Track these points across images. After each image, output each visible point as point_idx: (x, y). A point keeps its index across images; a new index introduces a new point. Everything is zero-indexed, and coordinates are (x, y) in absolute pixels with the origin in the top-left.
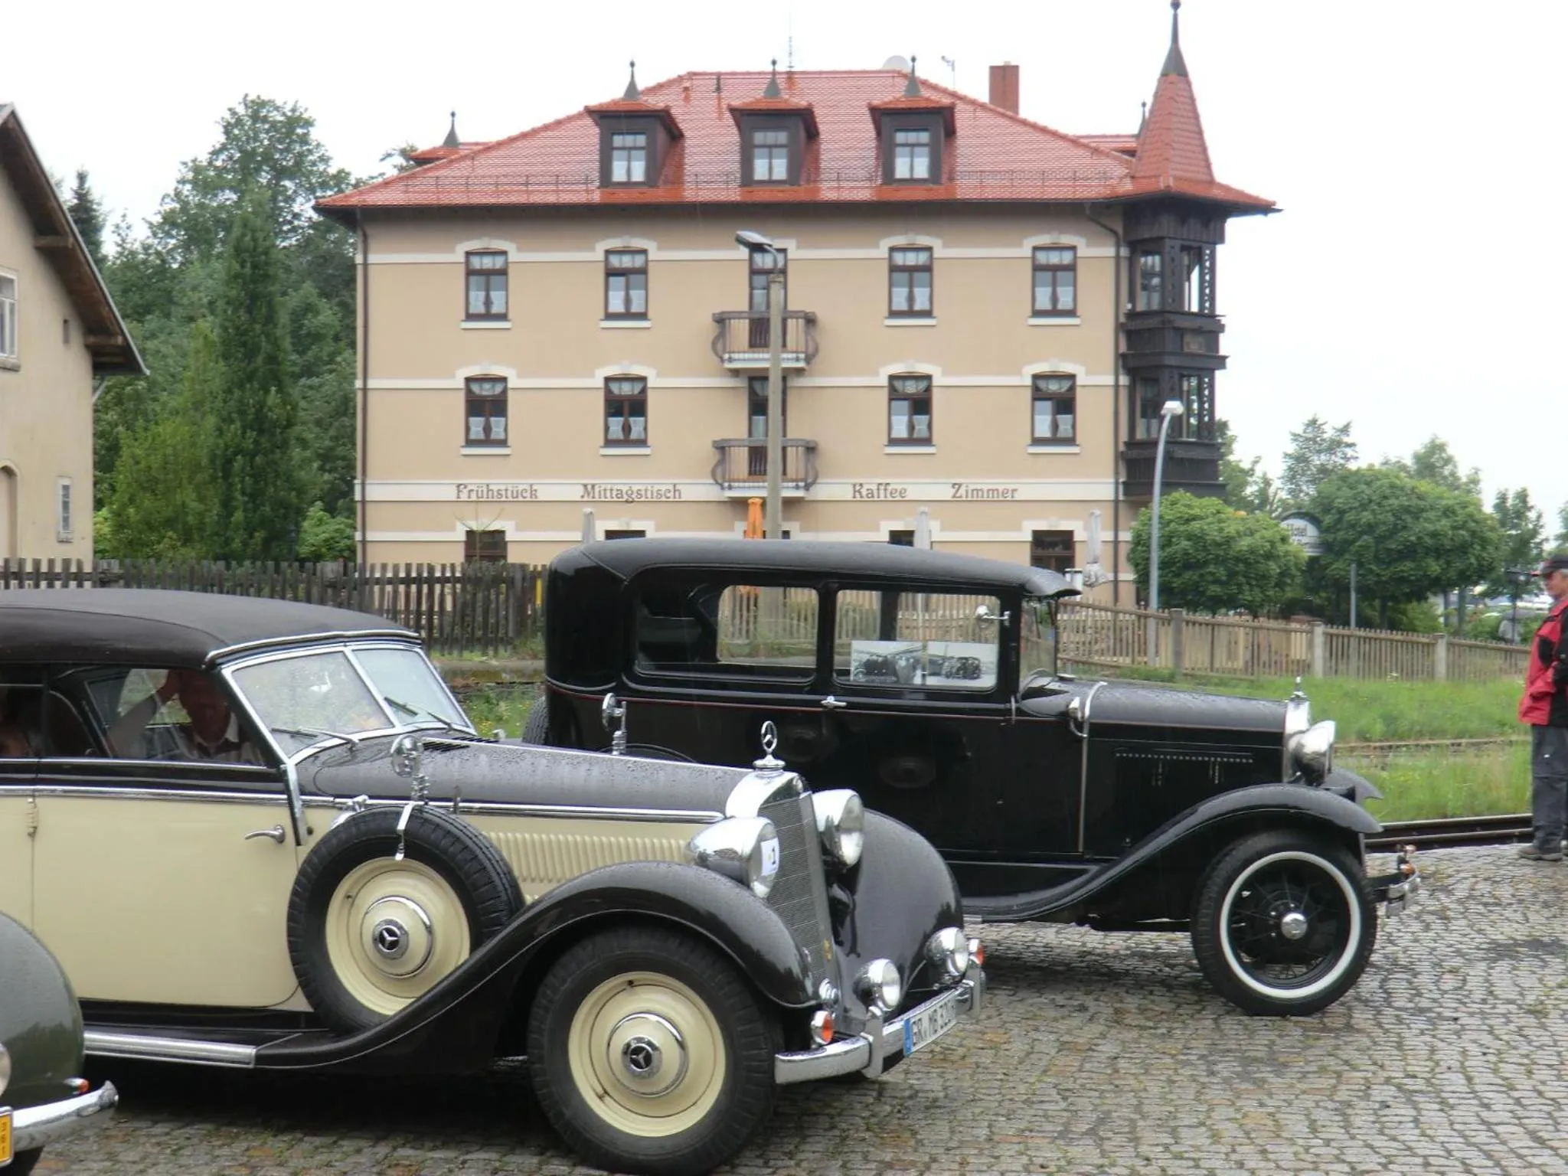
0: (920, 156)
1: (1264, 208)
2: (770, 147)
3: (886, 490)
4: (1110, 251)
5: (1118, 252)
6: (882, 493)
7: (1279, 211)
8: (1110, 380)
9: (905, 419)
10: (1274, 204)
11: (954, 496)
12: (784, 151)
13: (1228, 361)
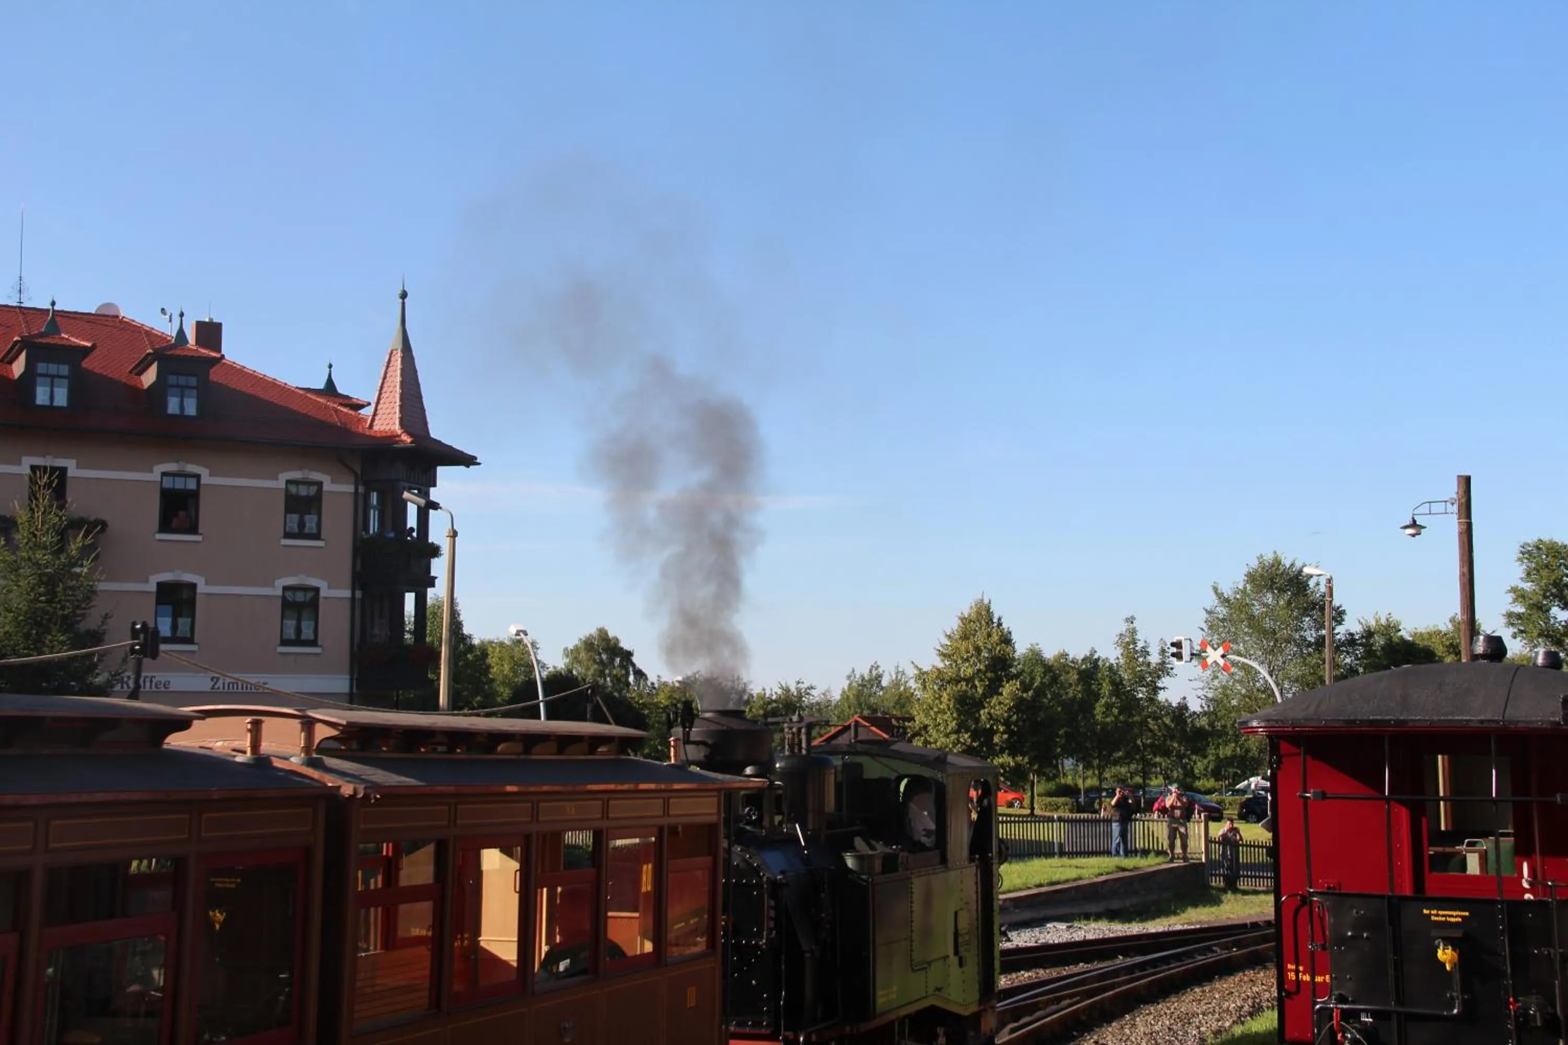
0: (189, 397)
1: (468, 461)
2: (53, 377)
3: (151, 681)
4: (350, 488)
5: (356, 489)
6: (148, 684)
7: (479, 464)
8: (347, 593)
9: (168, 620)
10: (476, 458)
11: (213, 688)
12: (66, 381)
13: (437, 581)
